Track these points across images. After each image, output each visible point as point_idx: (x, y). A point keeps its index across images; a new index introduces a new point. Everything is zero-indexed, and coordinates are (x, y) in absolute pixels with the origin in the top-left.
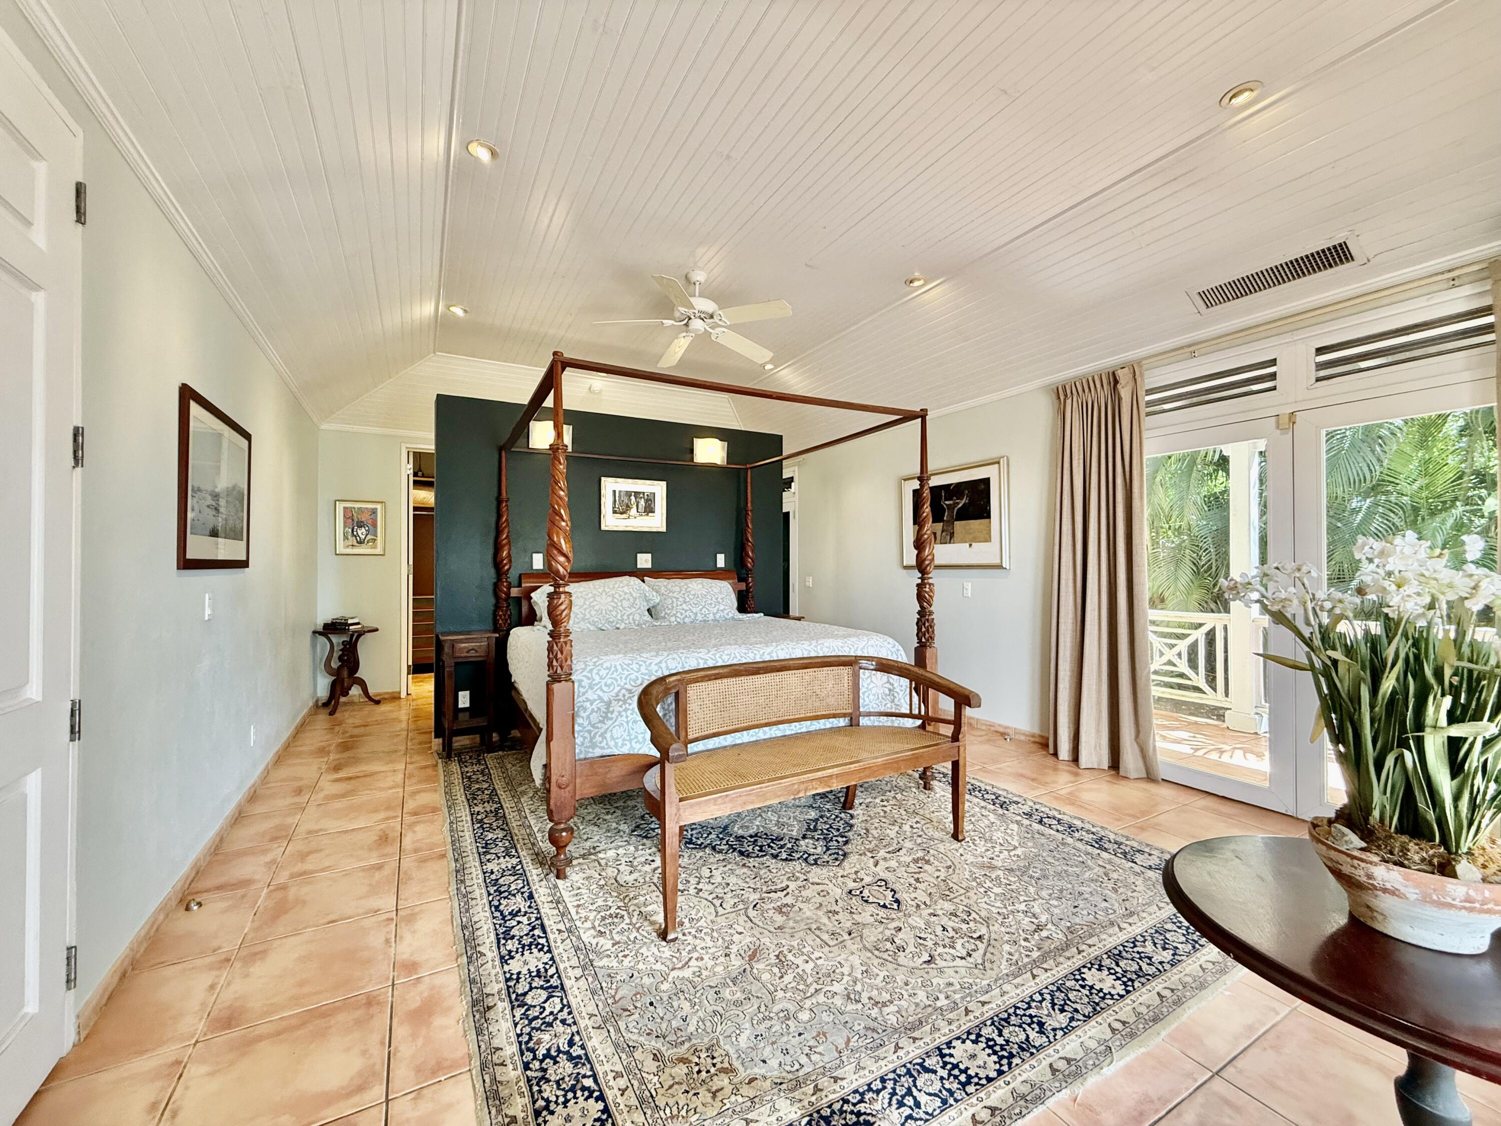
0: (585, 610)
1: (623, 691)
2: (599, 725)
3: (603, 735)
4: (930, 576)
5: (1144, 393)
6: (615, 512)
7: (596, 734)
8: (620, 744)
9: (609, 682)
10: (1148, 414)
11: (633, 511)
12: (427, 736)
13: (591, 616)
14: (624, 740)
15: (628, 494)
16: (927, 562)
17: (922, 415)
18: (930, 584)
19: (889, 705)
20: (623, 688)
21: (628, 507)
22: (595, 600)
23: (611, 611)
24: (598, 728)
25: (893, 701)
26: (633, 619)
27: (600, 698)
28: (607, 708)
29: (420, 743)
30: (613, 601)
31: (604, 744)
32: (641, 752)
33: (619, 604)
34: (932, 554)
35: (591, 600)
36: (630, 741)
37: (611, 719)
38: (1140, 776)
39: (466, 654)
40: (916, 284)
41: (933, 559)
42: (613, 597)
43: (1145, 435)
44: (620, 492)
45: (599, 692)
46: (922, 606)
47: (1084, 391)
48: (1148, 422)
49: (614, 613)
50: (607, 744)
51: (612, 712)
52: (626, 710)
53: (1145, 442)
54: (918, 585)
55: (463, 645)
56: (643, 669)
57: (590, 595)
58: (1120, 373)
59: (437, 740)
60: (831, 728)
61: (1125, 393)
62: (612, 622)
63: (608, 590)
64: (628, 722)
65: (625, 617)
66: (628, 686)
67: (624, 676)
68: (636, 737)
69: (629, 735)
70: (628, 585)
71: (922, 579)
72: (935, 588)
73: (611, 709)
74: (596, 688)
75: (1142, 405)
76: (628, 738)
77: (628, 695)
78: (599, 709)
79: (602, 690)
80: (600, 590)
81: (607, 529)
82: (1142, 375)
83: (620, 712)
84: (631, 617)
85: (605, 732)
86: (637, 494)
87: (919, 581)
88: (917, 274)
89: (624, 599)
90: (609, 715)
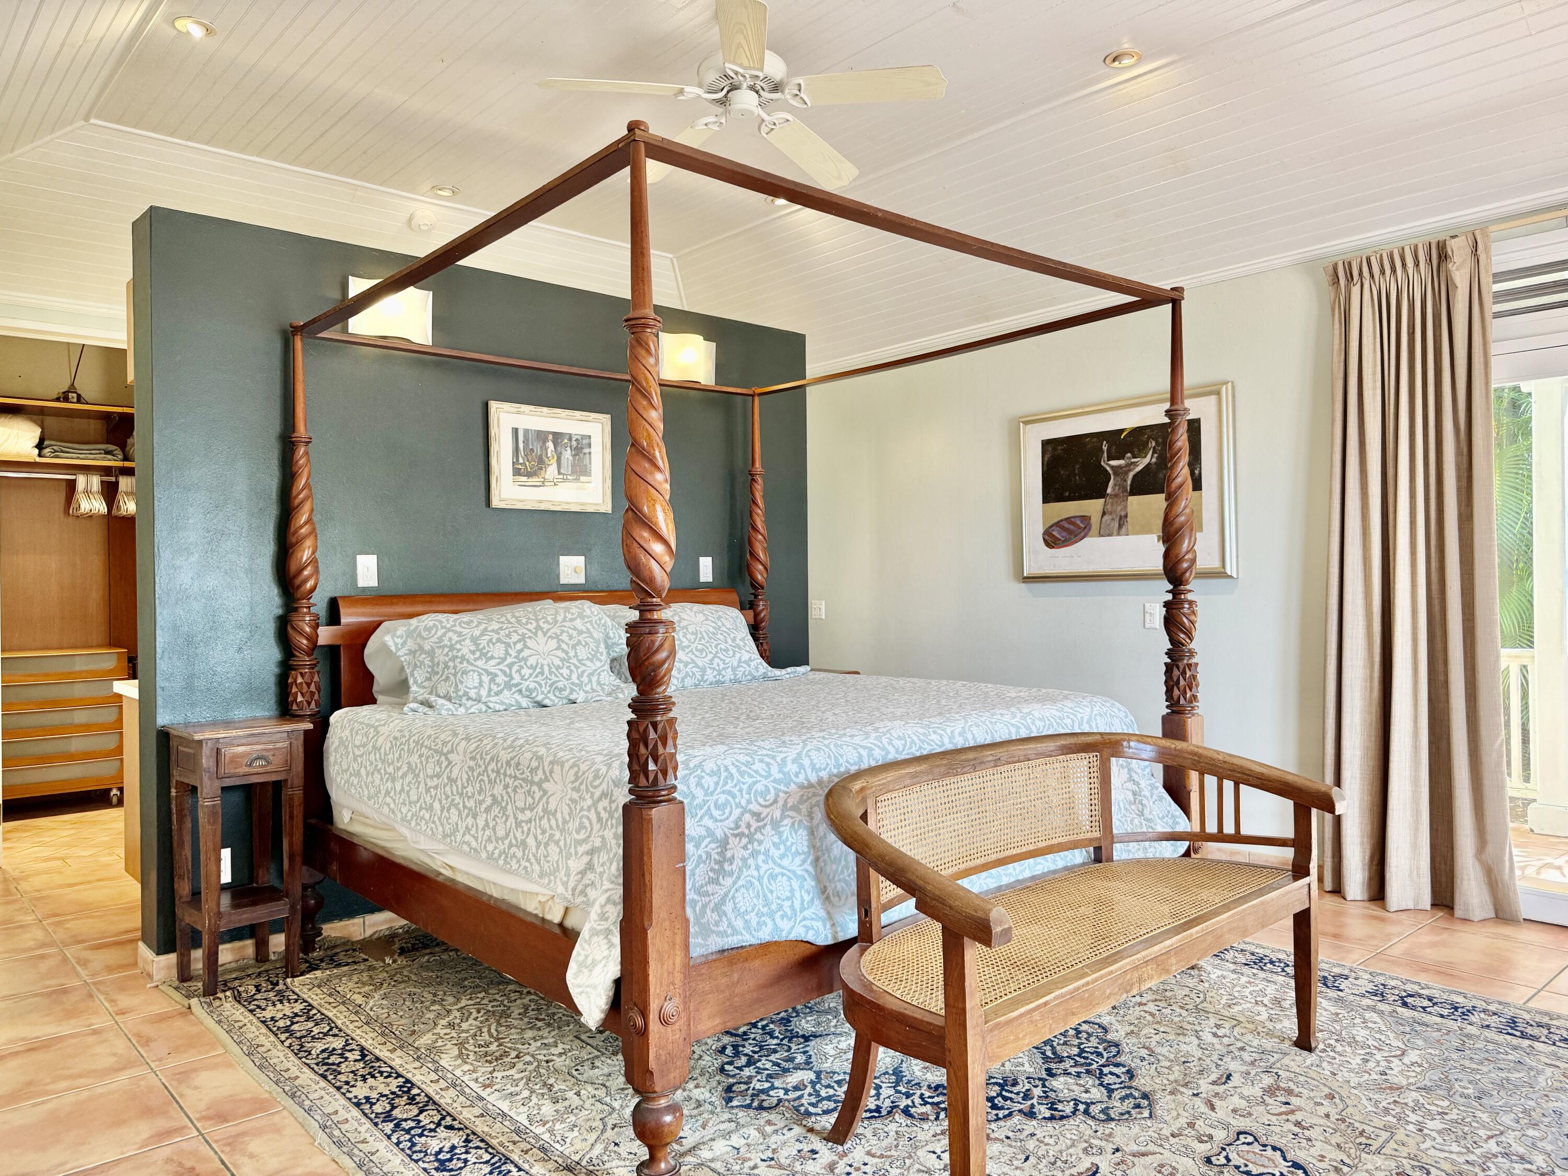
0: (510, 666)
1: (747, 817)
2: (710, 888)
3: (717, 908)
4: (1188, 587)
5: (1491, 279)
6: (517, 472)
7: (704, 907)
8: (754, 924)
9: (722, 798)
10: (1498, 315)
11: (551, 471)
12: (128, 950)
13: (522, 678)
14: (760, 915)
15: (542, 436)
16: (1185, 565)
17: (1174, 299)
18: (1191, 603)
19: (1136, 821)
20: (745, 811)
21: (541, 463)
22: (526, 646)
23: (558, 668)
24: (707, 894)
25: (1142, 814)
26: (599, 683)
27: (710, 833)
28: (722, 854)
29: (110, 969)
30: (558, 648)
31: (723, 926)
32: (792, 937)
33: (572, 654)
34: (1191, 550)
35: (519, 646)
36: (771, 915)
37: (731, 874)
38: (1487, 917)
39: (247, 770)
40: (1126, 62)
41: (1193, 561)
42: (559, 641)
43: (1494, 349)
44: (526, 431)
45: (707, 822)
46: (1172, 640)
47: (1383, 272)
48: (1497, 327)
49: (565, 672)
50: (730, 925)
51: (731, 860)
52: (755, 854)
53: (1493, 361)
54: (1167, 604)
55: (241, 749)
56: (774, 770)
57: (515, 637)
58: (1453, 245)
59: (163, 958)
60: (1066, 868)
61: (1460, 275)
62: (561, 690)
63: (546, 626)
64: (760, 879)
65: (585, 679)
66: (754, 807)
67: (745, 787)
68: (780, 907)
69: (767, 904)
70: (581, 616)
71: (1175, 592)
72: (1198, 609)
73: (729, 854)
74: (700, 813)
75: (1488, 298)
76: (765, 910)
77: (754, 825)
78: (709, 855)
79: (712, 817)
80: (532, 627)
81: (502, 505)
82: (1487, 250)
83: (744, 860)
84: (594, 679)
85: (723, 902)
86: (557, 437)
87: (1170, 597)
88: (1126, 46)
89: (579, 643)
90: (727, 867)
